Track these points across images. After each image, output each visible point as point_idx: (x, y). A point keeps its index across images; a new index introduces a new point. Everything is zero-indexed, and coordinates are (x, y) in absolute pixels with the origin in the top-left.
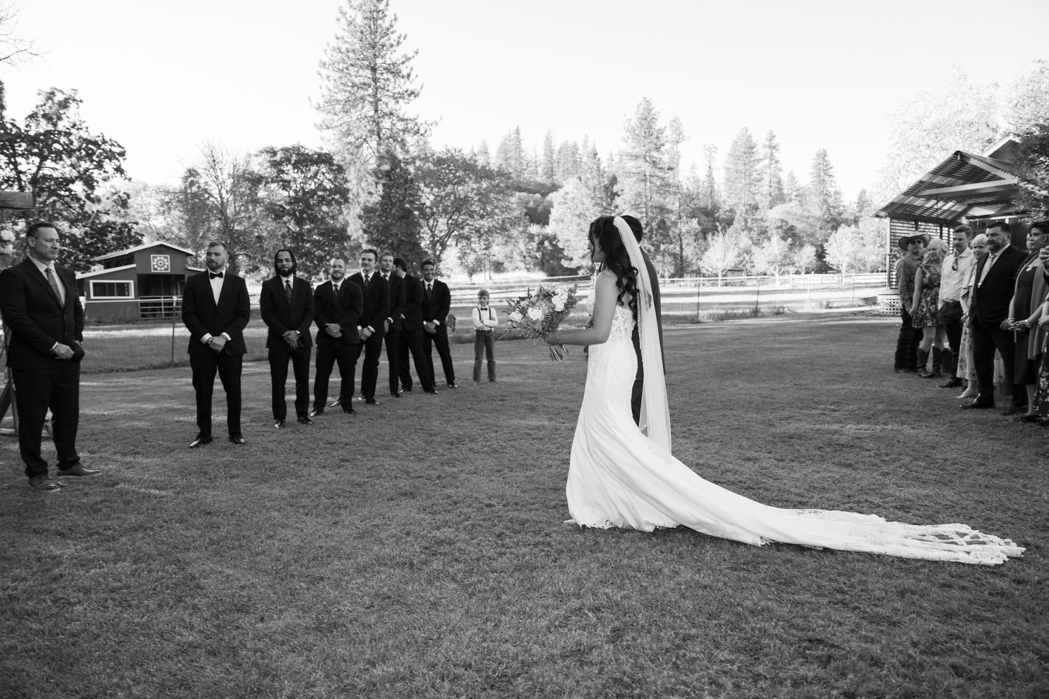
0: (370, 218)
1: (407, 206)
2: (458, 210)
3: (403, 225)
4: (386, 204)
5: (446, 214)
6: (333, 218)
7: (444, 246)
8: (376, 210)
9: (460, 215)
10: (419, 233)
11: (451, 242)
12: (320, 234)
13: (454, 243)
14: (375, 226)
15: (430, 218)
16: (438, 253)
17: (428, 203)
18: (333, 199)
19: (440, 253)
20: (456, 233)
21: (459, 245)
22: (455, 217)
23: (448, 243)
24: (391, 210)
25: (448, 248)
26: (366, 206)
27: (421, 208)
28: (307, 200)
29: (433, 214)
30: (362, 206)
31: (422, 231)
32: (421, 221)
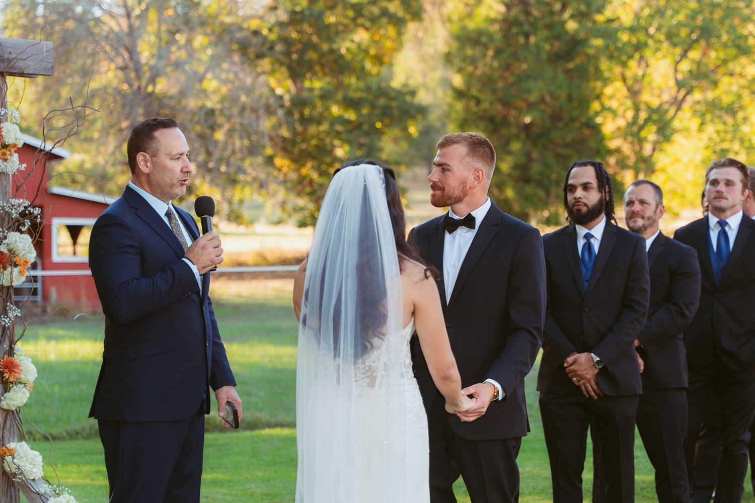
0: (473, 61)
1: (572, 26)
2: (706, 33)
3: (561, 77)
4: (516, 22)
5: (675, 45)
6: (379, 60)
7: (665, 131)
8: (491, 37)
9: (709, 46)
10: (598, 97)
11: (685, 120)
12: (350, 103)
13: (695, 123)
14: (488, 82)
15: (630, 57)
16: (647, 149)
17: (627, 19)
18: (385, 13)
19: (654, 150)
20: (697, 95)
21: (710, 129)
22: (694, 54)
23: (676, 124)
24: (527, 36)
25: (677, 137)
26: (464, 28)
27: (608, 32)
28: (320, 16)
29: (639, 47)
30: (455, 28)
31: (608, 91)
32: (604, 65)
